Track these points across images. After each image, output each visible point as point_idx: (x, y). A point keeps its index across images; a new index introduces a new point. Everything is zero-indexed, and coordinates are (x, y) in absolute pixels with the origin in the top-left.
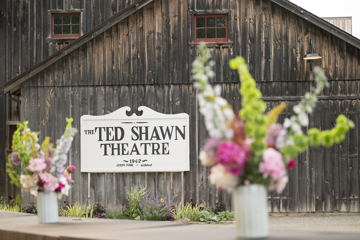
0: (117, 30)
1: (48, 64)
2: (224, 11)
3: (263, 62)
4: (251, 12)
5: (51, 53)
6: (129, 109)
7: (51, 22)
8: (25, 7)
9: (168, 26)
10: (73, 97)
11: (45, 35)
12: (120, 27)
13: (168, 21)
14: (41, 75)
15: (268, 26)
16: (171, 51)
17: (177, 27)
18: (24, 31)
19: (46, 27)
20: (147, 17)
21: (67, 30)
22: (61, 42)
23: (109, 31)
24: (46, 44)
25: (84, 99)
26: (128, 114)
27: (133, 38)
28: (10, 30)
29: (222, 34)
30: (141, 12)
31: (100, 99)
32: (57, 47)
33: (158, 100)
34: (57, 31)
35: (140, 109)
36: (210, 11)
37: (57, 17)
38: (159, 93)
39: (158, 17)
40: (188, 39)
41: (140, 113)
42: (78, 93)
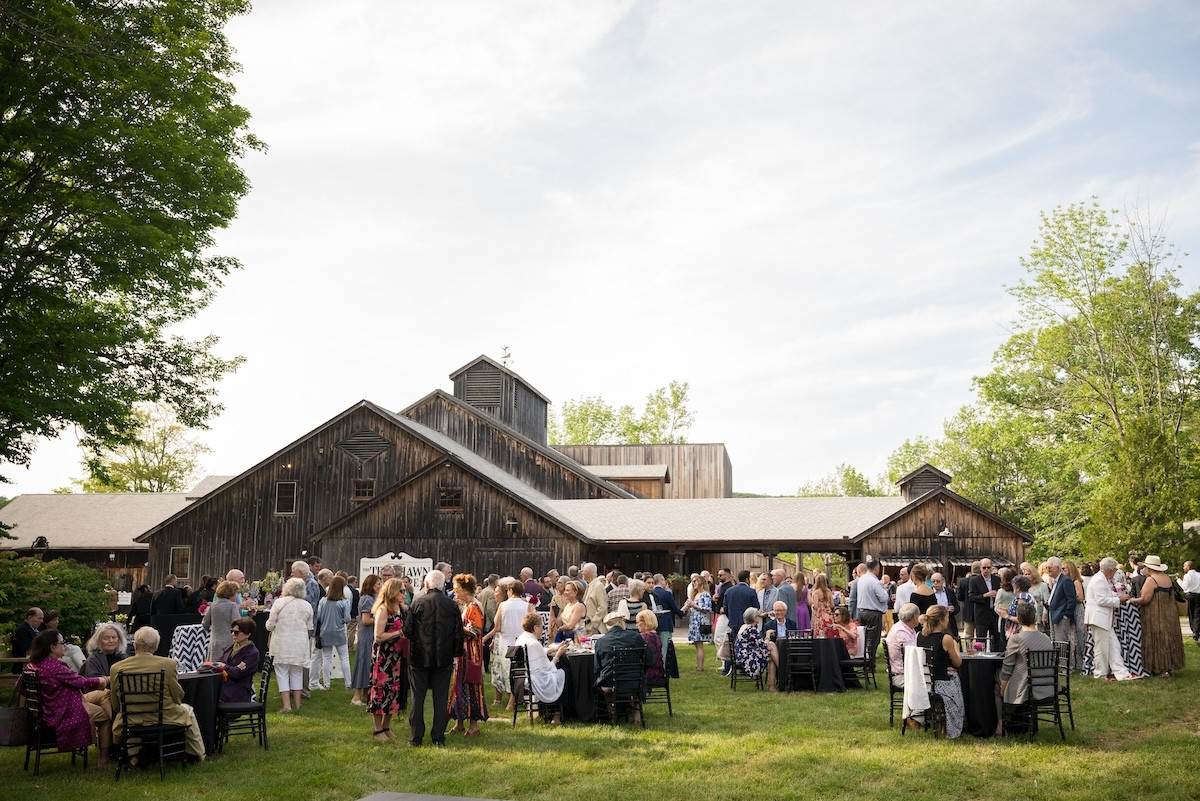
0: (388, 500)
1: (341, 522)
2: (459, 488)
3: (483, 524)
4: (477, 489)
5: (352, 510)
6: (393, 554)
7: (353, 488)
8: (336, 476)
9: (421, 498)
10: (356, 545)
11: (349, 498)
12: (390, 498)
13: (421, 495)
14: (336, 529)
15: (488, 500)
16: (423, 515)
17: (427, 499)
18: (334, 494)
19: (349, 492)
20: (408, 491)
21: (364, 494)
22: (359, 502)
23: (382, 500)
24: (349, 504)
25: (364, 547)
26: (393, 558)
27: (398, 505)
28: (325, 493)
29: (458, 504)
30: (404, 487)
31: (375, 547)
32: (357, 506)
33: (412, 548)
34: (358, 494)
35: (400, 555)
36: (450, 488)
37: (358, 485)
38: (414, 544)
39: (415, 491)
40: (434, 507)
41: (400, 558)
42: (360, 542)
